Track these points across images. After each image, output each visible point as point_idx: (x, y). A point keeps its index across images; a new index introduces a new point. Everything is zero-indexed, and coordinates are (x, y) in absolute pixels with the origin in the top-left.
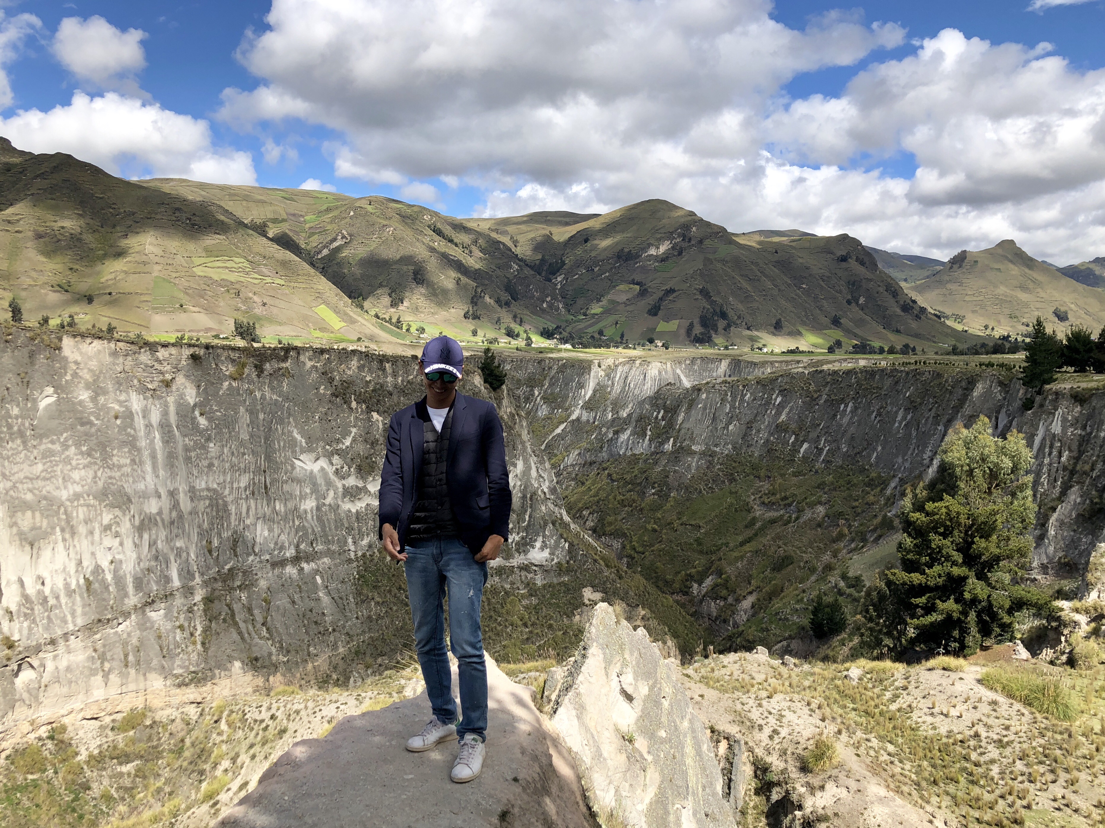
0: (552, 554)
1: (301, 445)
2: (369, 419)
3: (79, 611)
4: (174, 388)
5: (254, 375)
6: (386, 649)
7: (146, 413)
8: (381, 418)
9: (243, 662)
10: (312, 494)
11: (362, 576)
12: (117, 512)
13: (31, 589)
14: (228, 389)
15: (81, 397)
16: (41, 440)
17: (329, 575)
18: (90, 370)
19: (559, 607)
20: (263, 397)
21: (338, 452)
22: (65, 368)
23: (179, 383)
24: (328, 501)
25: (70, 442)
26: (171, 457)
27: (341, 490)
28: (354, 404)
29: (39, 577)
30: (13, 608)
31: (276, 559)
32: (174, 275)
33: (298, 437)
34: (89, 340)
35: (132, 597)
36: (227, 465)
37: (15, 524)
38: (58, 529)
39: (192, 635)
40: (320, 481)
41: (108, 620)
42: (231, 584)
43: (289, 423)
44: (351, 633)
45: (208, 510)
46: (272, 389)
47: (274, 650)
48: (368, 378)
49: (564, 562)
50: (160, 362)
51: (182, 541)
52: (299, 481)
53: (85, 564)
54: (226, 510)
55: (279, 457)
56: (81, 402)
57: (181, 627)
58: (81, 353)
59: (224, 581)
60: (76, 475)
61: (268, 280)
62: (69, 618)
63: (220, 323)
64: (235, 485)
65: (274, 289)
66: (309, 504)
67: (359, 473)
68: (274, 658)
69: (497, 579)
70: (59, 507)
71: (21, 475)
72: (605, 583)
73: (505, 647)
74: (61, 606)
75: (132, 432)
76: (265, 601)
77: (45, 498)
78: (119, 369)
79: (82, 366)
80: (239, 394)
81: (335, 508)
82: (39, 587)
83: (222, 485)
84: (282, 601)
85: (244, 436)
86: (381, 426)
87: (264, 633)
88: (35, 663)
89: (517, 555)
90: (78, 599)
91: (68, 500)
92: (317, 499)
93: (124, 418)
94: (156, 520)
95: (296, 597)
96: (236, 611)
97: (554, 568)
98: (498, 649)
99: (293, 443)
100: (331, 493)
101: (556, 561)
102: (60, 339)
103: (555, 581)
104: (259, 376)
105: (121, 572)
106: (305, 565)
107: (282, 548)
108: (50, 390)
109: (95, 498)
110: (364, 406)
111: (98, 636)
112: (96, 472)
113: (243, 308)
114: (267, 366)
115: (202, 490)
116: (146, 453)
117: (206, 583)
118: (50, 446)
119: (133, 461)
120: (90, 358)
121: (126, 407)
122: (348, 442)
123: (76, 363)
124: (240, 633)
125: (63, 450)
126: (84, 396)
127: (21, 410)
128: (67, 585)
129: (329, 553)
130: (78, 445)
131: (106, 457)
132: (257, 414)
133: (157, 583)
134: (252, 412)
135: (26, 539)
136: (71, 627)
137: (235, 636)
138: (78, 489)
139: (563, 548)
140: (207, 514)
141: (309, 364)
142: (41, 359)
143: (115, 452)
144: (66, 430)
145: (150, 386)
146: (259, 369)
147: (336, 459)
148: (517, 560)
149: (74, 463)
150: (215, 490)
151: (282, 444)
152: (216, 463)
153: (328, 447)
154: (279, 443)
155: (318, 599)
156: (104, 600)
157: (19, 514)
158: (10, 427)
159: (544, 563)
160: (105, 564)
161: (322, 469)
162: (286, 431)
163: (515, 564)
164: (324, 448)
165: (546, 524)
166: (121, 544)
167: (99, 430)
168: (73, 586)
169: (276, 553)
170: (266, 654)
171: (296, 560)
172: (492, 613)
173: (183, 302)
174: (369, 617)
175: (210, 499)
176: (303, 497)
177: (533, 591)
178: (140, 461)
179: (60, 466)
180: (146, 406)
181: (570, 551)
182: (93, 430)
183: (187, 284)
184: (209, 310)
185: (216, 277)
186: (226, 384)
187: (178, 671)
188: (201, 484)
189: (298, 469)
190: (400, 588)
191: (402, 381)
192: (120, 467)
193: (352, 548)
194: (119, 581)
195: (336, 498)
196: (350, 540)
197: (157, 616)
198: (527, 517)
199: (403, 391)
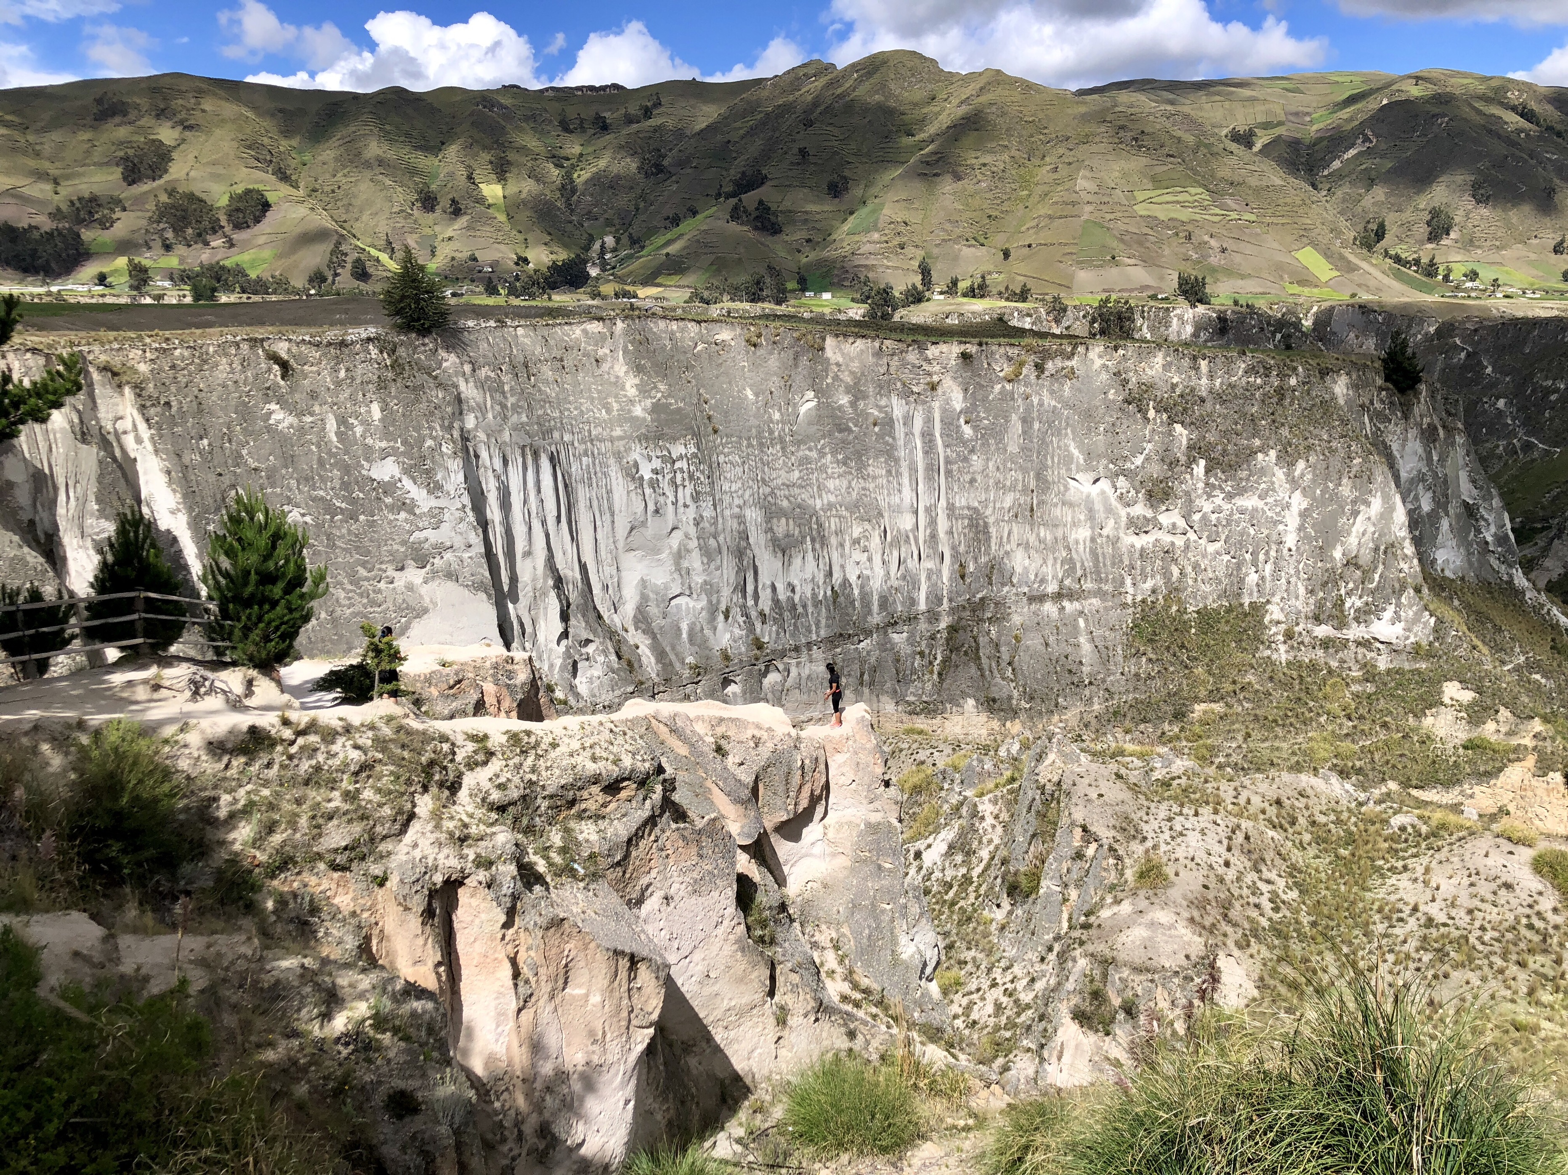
0: (1406, 630)
1: (1078, 462)
2: (1170, 433)
3: (823, 622)
4: (940, 391)
5: (1033, 377)
6: (1151, 715)
7: (908, 420)
8: (1185, 432)
9: (977, 700)
10: (1086, 521)
11: (1136, 626)
12: (867, 526)
13: (783, 594)
14: (1000, 393)
15: (841, 402)
16: (799, 447)
17: (1097, 618)
18: (852, 373)
19: (1404, 701)
20: (1041, 404)
21: (1124, 473)
22: (826, 370)
23: (945, 386)
24: (1105, 532)
25: (827, 450)
26: (932, 469)
27: (1124, 519)
28: (1151, 414)
29: (789, 584)
30: (767, 611)
31: (1035, 593)
32: (1109, 216)
33: (1076, 452)
34: (851, 340)
35: (875, 615)
36: (991, 481)
37: (771, 529)
38: (808, 538)
39: (931, 663)
40: (1098, 506)
41: (850, 635)
42: (980, 615)
43: (1066, 434)
44: (1113, 690)
45: (966, 531)
46: (1052, 392)
47: (1015, 694)
48: (1175, 381)
49: (1424, 643)
50: (928, 361)
51: (932, 561)
52: (1071, 505)
53: (835, 575)
54: (987, 533)
55: (1050, 475)
56: (841, 406)
57: (922, 654)
58: (843, 354)
59: (974, 611)
60: (831, 484)
61: (1234, 215)
62: (814, 628)
63: (1162, 278)
64: (998, 505)
65: (1240, 228)
66: (1083, 533)
67: (1149, 500)
68: (1014, 702)
69: (1320, 653)
70: (811, 517)
71: (779, 481)
72: (1481, 679)
73: (1311, 739)
74: (807, 615)
75: (891, 440)
76: (1016, 637)
77: (799, 507)
78: (882, 371)
79: (843, 368)
80: (1013, 399)
81: (1115, 541)
82: (789, 594)
83: (985, 503)
84: (1033, 641)
85: (1013, 448)
86: (1184, 442)
87: (1009, 673)
88: (781, 667)
89: (1355, 625)
90: (824, 610)
91: (822, 509)
92: (1092, 528)
93: (883, 425)
94: (908, 537)
95: (1052, 639)
96: (981, 644)
97: (1408, 649)
98: (1300, 740)
99: (1068, 460)
100: (1111, 523)
101: (1412, 639)
102: (824, 340)
103: (1407, 666)
104: (1038, 377)
105: (867, 589)
106: (1066, 603)
107: (1043, 581)
108: (810, 394)
109: (847, 509)
110: (1165, 416)
111: (838, 650)
112: (850, 482)
113: (1195, 256)
114: (1050, 366)
115: (962, 508)
116: (904, 465)
117: (952, 611)
118: (807, 452)
119: (889, 472)
120: (852, 360)
121: (886, 413)
122: (1139, 460)
123: (838, 365)
124: (980, 669)
125: (820, 457)
126: (844, 400)
127: (782, 414)
128: (814, 595)
129: (1100, 593)
130: (834, 453)
131: (861, 467)
132: (1032, 423)
133: (902, 603)
134: (1026, 421)
135: (779, 546)
136: (814, 637)
137: (973, 671)
138: (832, 498)
139: (1426, 624)
140: (965, 534)
141: (1098, 363)
142: (804, 361)
143: (871, 462)
144: (824, 437)
145: (915, 389)
146: (1040, 368)
147: (1122, 482)
148: (1355, 632)
149: (830, 471)
150: (975, 509)
151: (1056, 460)
152: (979, 478)
153: (1111, 466)
154: (1052, 458)
155: (1077, 646)
156: (847, 614)
157: (775, 520)
158: (771, 432)
159: (1394, 641)
160: (853, 579)
161: (1103, 492)
162: (1062, 443)
163: (1351, 637)
164: (1106, 467)
165: (1403, 588)
167: (856, 438)
168: (821, 598)
169: (1036, 585)
170: (1005, 697)
171: (1058, 596)
172: (1303, 695)
173: (1116, 253)
174: (1137, 675)
175: (971, 519)
176: (1075, 524)
177: (1370, 674)
178: (897, 471)
179: (816, 475)
180: (908, 412)
181: (1436, 630)
182: (851, 437)
183: (1124, 227)
184: (1149, 261)
185: (1162, 216)
186: (998, 387)
187: (911, 698)
188: (960, 501)
189: (1072, 491)
190: (1183, 646)
191: (1222, 384)
192: (875, 478)
193: (1131, 590)
194: (865, 596)
195: (1117, 529)
196: (1128, 581)
197: (898, 638)
198: (1377, 577)
199: (1220, 397)
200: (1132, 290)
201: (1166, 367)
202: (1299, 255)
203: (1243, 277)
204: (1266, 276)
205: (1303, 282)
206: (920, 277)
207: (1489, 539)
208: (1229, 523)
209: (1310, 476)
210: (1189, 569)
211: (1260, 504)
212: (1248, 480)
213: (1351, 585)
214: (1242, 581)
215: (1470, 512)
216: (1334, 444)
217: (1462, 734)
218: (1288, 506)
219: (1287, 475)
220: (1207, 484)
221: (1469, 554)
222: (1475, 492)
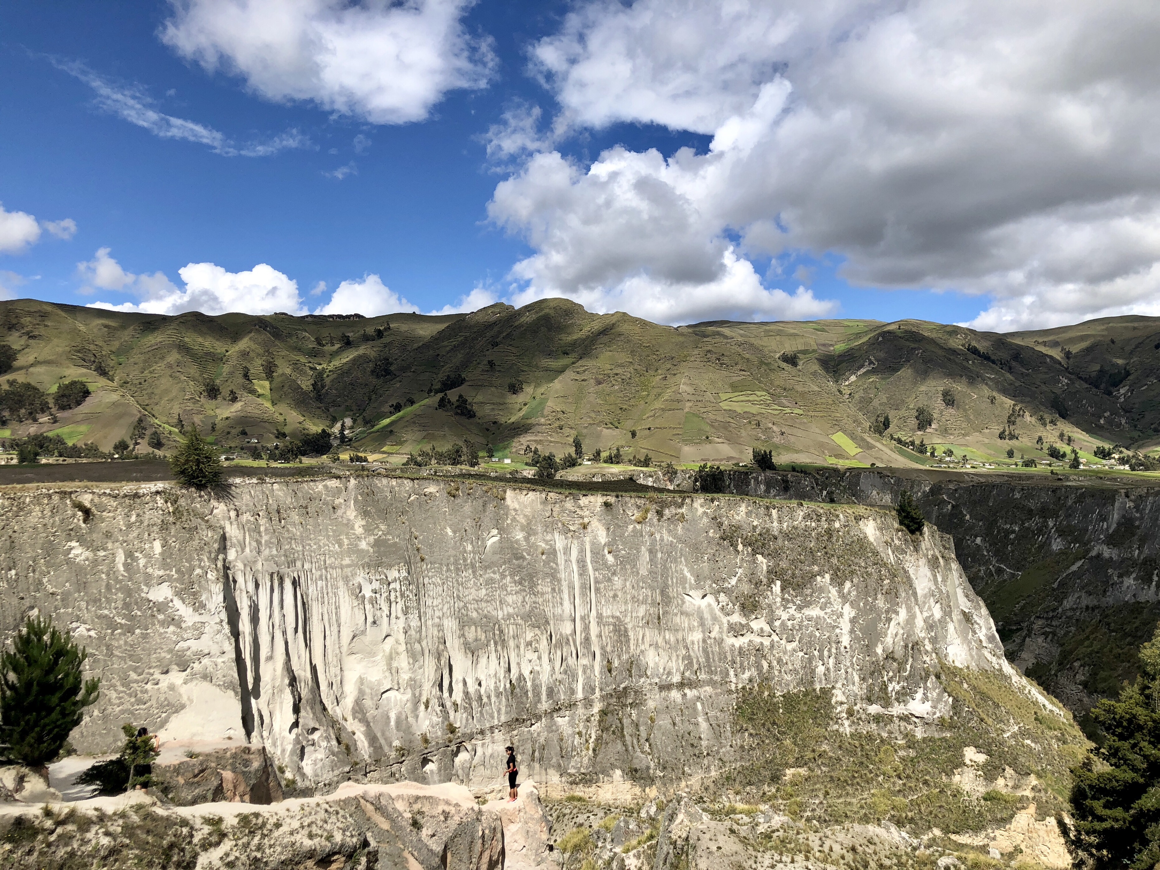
0: (933, 707)
1: (690, 583)
2: (754, 561)
3: (503, 709)
4: (589, 529)
5: (655, 520)
6: (754, 779)
7: (567, 550)
8: (765, 561)
9: (623, 771)
10: (698, 627)
11: (739, 708)
12: (537, 631)
13: (472, 688)
14: (633, 531)
15: (518, 537)
16: (486, 571)
17: (710, 702)
18: (525, 516)
19: (937, 763)
20: (662, 540)
21: (724, 590)
22: (507, 514)
23: (593, 526)
24: (712, 635)
25: (507, 573)
26: (585, 588)
27: (726, 625)
28: (740, 547)
29: (477, 679)
30: (459, 702)
31: (663, 683)
32: (703, 410)
33: (688, 575)
34: (525, 492)
35: (544, 703)
36: (629, 596)
37: (463, 635)
38: (492, 641)
39: (587, 741)
40: (707, 615)
41: (524, 720)
42: (624, 702)
43: (681, 562)
44: (725, 759)
45: (612, 635)
46: (669, 531)
47: (652, 765)
48: (755, 523)
49: (947, 717)
50: (581, 508)
51: (587, 659)
52: (688, 615)
53: (513, 671)
54: (627, 636)
55: (672, 592)
56: (517, 542)
57: (580, 734)
58: (519, 503)
59: (619, 698)
60: (510, 599)
61: (788, 410)
62: (496, 715)
63: (741, 452)
64: (634, 615)
65: (792, 419)
66: (697, 636)
67: (742, 611)
68: (651, 771)
69: (874, 726)
70: (494, 625)
71: (471, 597)
72: (990, 744)
73: (873, 795)
74: (491, 704)
75: (554, 566)
76: (651, 719)
77: (486, 617)
78: (547, 515)
79: (519, 512)
80: (642, 536)
81: (720, 642)
82: (477, 687)
83: (625, 613)
84: (664, 722)
85: (643, 571)
86: (765, 568)
87: (647, 748)
88: (469, 747)
89: (896, 704)
90: (504, 699)
91: (503, 619)
92: (703, 632)
93: (549, 554)
94: (568, 640)
95: (678, 720)
96: (625, 725)
97: (936, 722)
98: (865, 796)
99: (683, 580)
100: (717, 628)
101: (938, 714)
102: (505, 492)
103: (936, 736)
104: (659, 520)
105: (537, 682)
106: (687, 691)
107: (669, 673)
108: (495, 532)
109: (522, 618)
110: (750, 549)
111: (515, 732)
112: (524, 598)
113: (763, 437)
114: (667, 512)
115: (608, 617)
116: (565, 584)
117: (603, 698)
118: (492, 575)
119: (553, 590)
120: (525, 507)
121: (551, 545)
122: (734, 581)
123: (515, 510)
124: (625, 745)
125: (502, 579)
126: (520, 536)
127: (473, 547)
128: (497, 688)
129: (711, 683)
130: (512, 575)
131: (533, 586)
132: (656, 553)
133: (565, 693)
134: (652, 552)
135: (469, 648)
136: (496, 722)
137: (619, 746)
138: (511, 610)
139: (946, 702)
140: (610, 637)
141: (701, 510)
142: (490, 507)
143: (540, 582)
144: (504, 563)
145: (572, 528)
146: (660, 514)
147: (722, 597)
148: (897, 709)
149: (509, 589)
150: (618, 618)
151: (675, 581)
152: (620, 594)
153: (714, 585)
154: (672, 579)
155: (697, 724)
156: (522, 703)
157: (467, 628)
158: (465, 560)
159: (925, 716)
160: (526, 673)
161: (709, 605)
162: (678, 569)
163: (895, 713)
164: (711, 586)
165: (927, 676)
166: (539, 658)
167: (529, 564)
168: (501, 689)
169: (664, 677)
170: (644, 767)
171: (681, 685)
172: (864, 760)
173: (709, 434)
174: (742, 747)
175: (615, 625)
176: (691, 629)
177: (912, 743)
178: (559, 589)
179: (498, 592)
180: (567, 544)
181: (954, 707)
182: (525, 563)
183: (713, 417)
184: (732, 440)
185: (739, 410)
186: (631, 527)
187: (572, 771)
188: (607, 612)
189: (687, 604)
190: (774, 723)
191: (788, 526)
192: (543, 594)
193: (734, 680)
194: (536, 688)
195: (721, 633)
196: (732, 673)
197: (562, 721)
198: (908, 667)
199: (787, 536)
200: (721, 460)
201: (748, 514)
202: (834, 437)
203: (797, 452)
204: (813, 451)
205: (837, 456)
206: (574, 448)
207: (983, 638)
208: (800, 629)
209: (855, 593)
210: (775, 663)
211: (822, 614)
212: (811, 595)
213: (891, 674)
214: (813, 671)
215: (967, 617)
216: (869, 569)
217: (982, 789)
218: (841, 615)
219: (839, 592)
220: (783, 599)
221: (970, 649)
222: (969, 604)
